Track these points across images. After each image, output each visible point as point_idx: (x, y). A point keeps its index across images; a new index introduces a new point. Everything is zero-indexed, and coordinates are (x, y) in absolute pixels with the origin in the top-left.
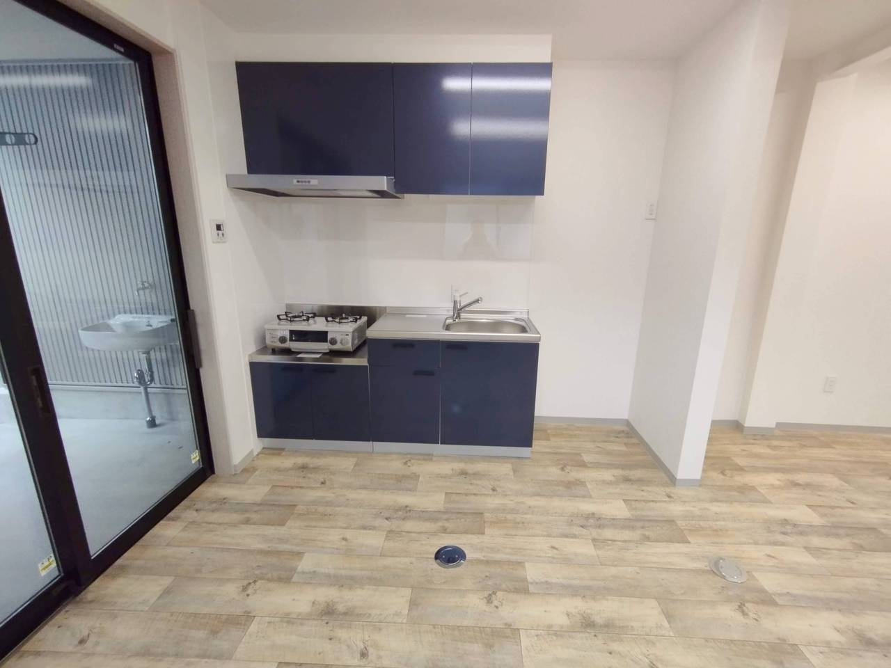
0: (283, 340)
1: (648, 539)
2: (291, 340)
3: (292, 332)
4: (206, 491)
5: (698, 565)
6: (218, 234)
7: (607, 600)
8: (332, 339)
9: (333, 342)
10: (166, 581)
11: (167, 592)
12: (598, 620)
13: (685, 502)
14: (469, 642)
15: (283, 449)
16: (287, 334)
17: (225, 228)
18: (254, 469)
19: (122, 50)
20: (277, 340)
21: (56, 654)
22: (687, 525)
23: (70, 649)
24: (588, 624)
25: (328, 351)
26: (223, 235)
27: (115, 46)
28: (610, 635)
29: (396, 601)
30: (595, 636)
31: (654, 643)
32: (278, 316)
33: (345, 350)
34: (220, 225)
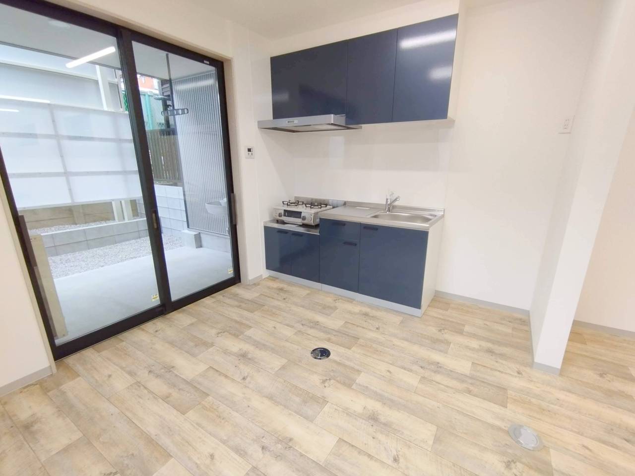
0: (280, 215)
1: (469, 392)
2: (285, 215)
3: (285, 211)
4: (233, 289)
5: (498, 423)
6: (249, 154)
7: (399, 412)
8: (303, 217)
9: (304, 218)
10: (194, 320)
11: (192, 324)
12: (382, 419)
13: (532, 381)
14: (296, 395)
15: (277, 278)
16: (283, 212)
17: (254, 151)
18: (259, 284)
19: (208, 63)
20: (277, 215)
21: (147, 332)
22: (515, 396)
23: (152, 332)
24: (373, 418)
25: (301, 224)
26: (252, 154)
27: (205, 62)
28: (383, 430)
29: (276, 363)
30: (372, 426)
31: (409, 447)
32: (283, 202)
33: (310, 224)
34: (250, 149)
